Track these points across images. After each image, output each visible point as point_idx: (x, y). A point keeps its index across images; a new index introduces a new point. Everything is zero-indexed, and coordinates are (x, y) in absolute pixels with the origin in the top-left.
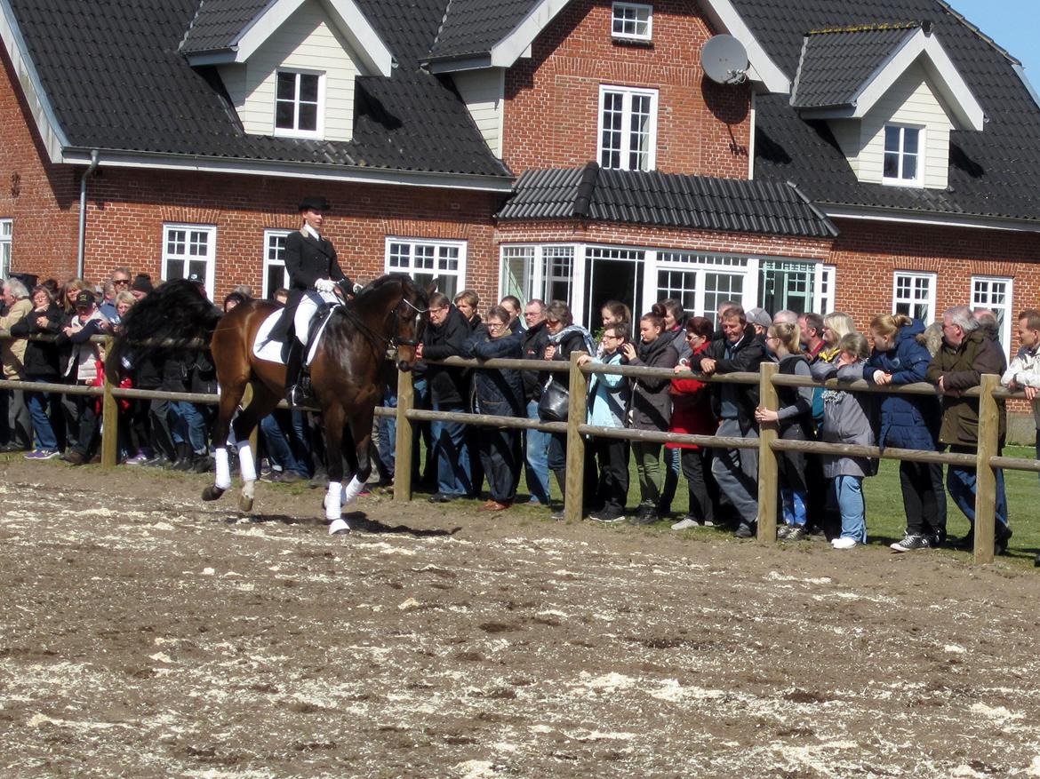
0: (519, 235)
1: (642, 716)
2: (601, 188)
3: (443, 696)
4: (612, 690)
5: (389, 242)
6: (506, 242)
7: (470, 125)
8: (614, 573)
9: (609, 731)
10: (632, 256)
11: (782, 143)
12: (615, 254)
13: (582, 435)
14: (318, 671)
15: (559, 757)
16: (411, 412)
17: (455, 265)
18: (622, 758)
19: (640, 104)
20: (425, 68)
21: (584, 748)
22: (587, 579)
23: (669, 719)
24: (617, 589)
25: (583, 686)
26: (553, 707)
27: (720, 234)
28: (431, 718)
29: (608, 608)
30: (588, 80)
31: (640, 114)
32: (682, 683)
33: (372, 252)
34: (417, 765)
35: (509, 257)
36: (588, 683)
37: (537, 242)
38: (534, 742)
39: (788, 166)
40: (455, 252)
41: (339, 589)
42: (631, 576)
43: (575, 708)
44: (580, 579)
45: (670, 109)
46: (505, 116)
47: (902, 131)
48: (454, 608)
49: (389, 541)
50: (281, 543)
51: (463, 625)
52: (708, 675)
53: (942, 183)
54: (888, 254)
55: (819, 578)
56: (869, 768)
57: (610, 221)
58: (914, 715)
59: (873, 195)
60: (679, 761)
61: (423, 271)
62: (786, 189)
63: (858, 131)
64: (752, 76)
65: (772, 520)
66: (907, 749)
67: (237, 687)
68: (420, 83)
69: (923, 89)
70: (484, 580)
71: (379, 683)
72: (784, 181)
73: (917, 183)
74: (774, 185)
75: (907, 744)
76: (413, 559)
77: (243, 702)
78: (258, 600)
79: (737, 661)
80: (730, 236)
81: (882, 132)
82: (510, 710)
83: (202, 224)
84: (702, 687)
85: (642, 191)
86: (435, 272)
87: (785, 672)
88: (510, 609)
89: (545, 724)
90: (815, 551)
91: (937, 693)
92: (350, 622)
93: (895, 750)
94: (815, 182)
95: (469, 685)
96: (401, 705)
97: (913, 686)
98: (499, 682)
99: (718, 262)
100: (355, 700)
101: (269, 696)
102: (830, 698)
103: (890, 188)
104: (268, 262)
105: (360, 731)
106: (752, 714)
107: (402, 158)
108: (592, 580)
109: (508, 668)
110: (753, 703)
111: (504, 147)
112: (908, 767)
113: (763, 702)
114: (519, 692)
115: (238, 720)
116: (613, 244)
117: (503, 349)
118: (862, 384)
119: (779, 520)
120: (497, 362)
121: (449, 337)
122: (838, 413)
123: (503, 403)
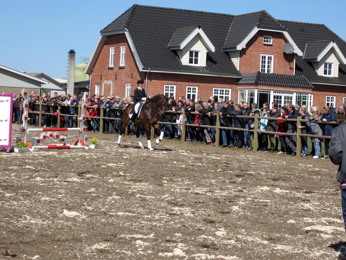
0: (243, 88)
1: (272, 196)
2: (261, 77)
3: (227, 191)
4: (265, 190)
5: (214, 89)
6: (240, 89)
7: (232, 63)
8: (265, 163)
9: (264, 200)
10: (268, 92)
11: (301, 67)
12: (264, 92)
13: (257, 132)
14: (200, 185)
15: (253, 205)
16: (219, 127)
17: (228, 94)
18: (268, 206)
19: (270, 58)
20: (222, 50)
21: (259, 203)
22: (259, 165)
23: (278, 197)
24: (265, 167)
25: (258, 189)
26: (252, 194)
27: (287, 87)
28: (225, 196)
29: (263, 171)
30: (258, 53)
31: (270, 60)
32: (280, 189)
33: (210, 91)
34: (222, 207)
35: (240, 92)
36: (260, 189)
37: (247, 89)
38: (248, 202)
39: (303, 72)
40: (228, 91)
41: (204, 167)
42: (268, 164)
43: (257, 194)
44: (257, 165)
45: (276, 59)
46: (240, 61)
47: (328, 64)
48: (229, 171)
49: (214, 156)
50: (191, 156)
51: (232, 175)
52: (286, 187)
53: (337, 76)
54: (325, 92)
55: (310, 165)
56: (323, 209)
57: (263, 84)
58: (332, 196)
59: (322, 79)
60: (280, 207)
61: (221, 95)
62: (302, 78)
63: (318, 64)
64: (295, 52)
65: (300, 152)
66: (331, 204)
67: (182, 189)
68: (221, 54)
69: (333, 55)
70: (236, 165)
71: (213, 188)
72: (301, 75)
73: (331, 76)
74: (300, 77)
75: (331, 203)
76: (220, 160)
77: (183, 192)
78: (186, 169)
79: (293, 184)
80: (290, 88)
81: (324, 64)
82: (242, 195)
83: (173, 85)
84: (285, 190)
85: (270, 78)
86: (224, 95)
87: (303, 186)
88: (242, 171)
89: (250, 198)
90: (309, 159)
91: (337, 192)
92: (207, 174)
93: (328, 205)
94: (308, 75)
95: (233, 189)
96: (218, 193)
97: (332, 190)
98: (240, 188)
99: (287, 94)
100: (208, 192)
101: (189, 191)
102: (313, 193)
103: (325, 77)
104: (187, 93)
105: (209, 199)
106: (296, 196)
107: (217, 70)
108: (260, 165)
109: (242, 185)
110: (296, 194)
111: (239, 68)
112: (331, 209)
113: (299, 193)
114: (244, 190)
115: (183, 196)
116: (263, 89)
117: (239, 113)
118: (320, 121)
119: (301, 152)
120: (238, 116)
121: (228, 110)
122: (314, 128)
123: (239, 125)
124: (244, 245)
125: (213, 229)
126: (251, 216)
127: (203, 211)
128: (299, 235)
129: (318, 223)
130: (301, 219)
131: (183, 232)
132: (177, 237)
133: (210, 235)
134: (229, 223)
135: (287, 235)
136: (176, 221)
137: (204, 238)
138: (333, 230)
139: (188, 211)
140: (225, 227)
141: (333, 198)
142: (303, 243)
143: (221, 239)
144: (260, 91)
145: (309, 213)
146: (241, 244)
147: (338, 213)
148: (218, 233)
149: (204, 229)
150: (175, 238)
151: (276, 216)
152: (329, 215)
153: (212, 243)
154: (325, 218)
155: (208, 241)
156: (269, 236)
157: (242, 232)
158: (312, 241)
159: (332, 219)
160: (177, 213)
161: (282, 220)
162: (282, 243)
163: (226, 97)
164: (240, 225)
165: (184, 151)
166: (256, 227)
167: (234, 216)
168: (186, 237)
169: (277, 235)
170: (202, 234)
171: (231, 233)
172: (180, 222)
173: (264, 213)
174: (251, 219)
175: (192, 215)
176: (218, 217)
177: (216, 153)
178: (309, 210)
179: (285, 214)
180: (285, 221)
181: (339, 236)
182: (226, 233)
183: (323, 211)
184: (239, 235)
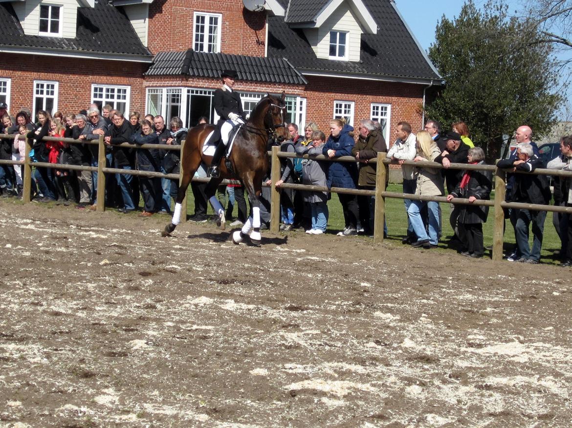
0: (155, 83)
1: (217, 318)
2: (195, 61)
3: (122, 308)
4: (203, 305)
5: (93, 86)
6: (149, 86)
7: (132, 31)
8: (202, 247)
9: (201, 325)
10: (209, 93)
11: (281, 39)
12: (201, 92)
14: (62, 295)
15: (178, 338)
16: (105, 169)
17: (124, 97)
18: (208, 338)
19: (213, 21)
20: (110, 3)
21: (190, 333)
22: (189, 250)
23: (230, 319)
24: (204, 255)
25: (189, 303)
26: (175, 313)
27: (251, 83)
28: (117, 318)
29: (199, 264)
30: (188, 9)
31: (213, 25)
32: (236, 301)
33: (85, 91)
34: (110, 342)
35: (150, 93)
36: (191, 302)
37: (164, 86)
38: (166, 331)
39: (284, 50)
40: (125, 91)
41: (71, 255)
42: (210, 249)
43: (185, 314)
44: (186, 250)
45: (227, 23)
46: (149, 26)
47: (338, 34)
48: (126, 264)
49: (93, 231)
50: (43, 231)
51: (131, 272)
52: (248, 297)
53: (357, 58)
54: (332, 92)
55: (300, 249)
56: (326, 344)
57: (199, 77)
58: (347, 317)
59: (324, 64)
60: (235, 340)
61: (110, 100)
62: (282, 62)
63: (317, 34)
64: (267, 7)
65: (277, 221)
66: (344, 334)
67: (23, 303)
68: (108, 10)
69: (348, 14)
70: (140, 250)
71: (91, 301)
72: (281, 57)
73: (345, 58)
74: (277, 60)
75: (344, 332)
76: (106, 240)
77: (26, 310)
78: (32, 260)
79: (262, 290)
80: (256, 83)
81: (329, 34)
82: (154, 315)
83: (4, 77)
84: (245, 303)
85: (214, 62)
86: (115, 101)
87: (285, 296)
88: (153, 264)
89: (172, 321)
90: (298, 236)
91: (358, 306)
92: (77, 270)
93: (338, 335)
94: (297, 58)
95: (134, 302)
96: (102, 312)
97: (346, 303)
98: (149, 301)
99: (251, 96)
100: (80, 309)
101: (39, 308)
102: (307, 309)
103: (333, 61)
104: (35, 96)
105: (83, 325)
106: (270, 317)
107: (99, 46)
108: (192, 250)
109: (153, 294)
110: (270, 311)
111: (148, 41)
112: (345, 343)
113: (275, 311)
114: (158, 306)
115: (25, 320)
116: (200, 87)
117: (149, 139)
118: (322, 156)
119: (280, 221)
120: (146, 145)
121: (123, 133)
122: (309, 170)
123: (151, 166)
124: (158, 424)
125: (91, 390)
126: (172, 362)
127: (69, 350)
128: (275, 402)
129: (316, 375)
130: (280, 366)
131: (25, 397)
132: (12, 410)
133: (84, 404)
134: (124, 377)
135: (249, 401)
136: (10, 373)
137: (70, 411)
138: (349, 388)
139: (36, 351)
140: (116, 385)
141: (348, 321)
142: (283, 418)
143: (108, 413)
144: (193, 92)
145: (298, 353)
146: (151, 421)
147: (358, 353)
148: (101, 400)
149: (70, 391)
150: (8, 411)
151: (226, 359)
152: (339, 357)
153: (89, 420)
154: (330, 364)
155: (79, 417)
156: (212, 404)
157: (152, 396)
158: (302, 414)
159: (346, 366)
160: (14, 356)
161: (240, 369)
162: (239, 419)
163: (119, 104)
164: (149, 380)
165: (29, 221)
166: (184, 384)
167: (136, 362)
168: (32, 409)
169: (227, 401)
170: (66, 402)
171: (130, 398)
172: (18, 377)
173: (200, 354)
174: (172, 368)
175: (45, 361)
176: (100, 363)
177: (97, 225)
178: (298, 347)
179: (246, 356)
180: (246, 372)
181: (360, 403)
182: (118, 398)
183: (327, 348)
184: (146, 403)
